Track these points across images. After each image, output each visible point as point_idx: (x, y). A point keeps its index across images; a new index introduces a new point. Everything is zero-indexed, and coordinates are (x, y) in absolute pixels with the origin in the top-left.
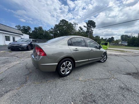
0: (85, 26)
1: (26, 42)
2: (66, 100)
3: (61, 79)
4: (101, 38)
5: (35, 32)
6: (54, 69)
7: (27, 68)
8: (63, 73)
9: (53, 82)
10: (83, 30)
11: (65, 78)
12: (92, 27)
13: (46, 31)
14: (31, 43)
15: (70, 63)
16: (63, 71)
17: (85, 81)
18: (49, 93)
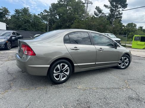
0: (106, 6)
1: (3, 35)
2: (56, 105)
3: (53, 86)
4: (137, 27)
5: (16, 18)
6: (45, 73)
7: (9, 74)
8: (57, 79)
9: (43, 89)
10: (103, 14)
11: (60, 85)
12: (120, 8)
13: (35, 15)
14: (11, 37)
15: (66, 66)
16: (57, 77)
17: (85, 90)
18: (38, 98)
